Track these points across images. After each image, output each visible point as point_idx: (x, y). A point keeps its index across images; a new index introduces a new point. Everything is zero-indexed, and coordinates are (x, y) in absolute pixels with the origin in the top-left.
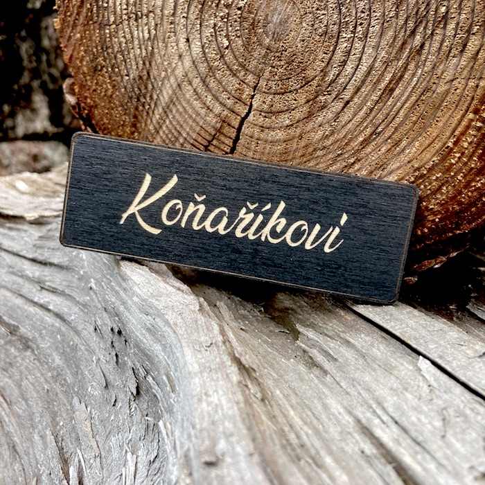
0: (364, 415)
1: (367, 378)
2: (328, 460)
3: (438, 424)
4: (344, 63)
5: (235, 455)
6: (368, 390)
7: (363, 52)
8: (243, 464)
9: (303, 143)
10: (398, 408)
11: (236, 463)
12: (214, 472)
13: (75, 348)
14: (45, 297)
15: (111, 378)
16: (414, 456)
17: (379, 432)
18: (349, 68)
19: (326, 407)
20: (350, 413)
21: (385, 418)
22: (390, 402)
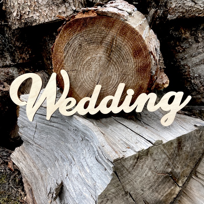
0: (121, 138)
1: (121, 133)
2: (117, 144)
3: (131, 138)
4: (113, 81)
5: (106, 145)
6: (121, 134)
7: (116, 79)
8: (107, 146)
9: (106, 93)
10: (125, 136)
11: (106, 146)
12: (104, 147)
13: (63, 134)
14: (52, 124)
15: (75, 138)
16: (128, 142)
17: (123, 140)
18: (114, 82)
19: (115, 138)
20: (119, 138)
21: (124, 138)
22: (124, 135)
